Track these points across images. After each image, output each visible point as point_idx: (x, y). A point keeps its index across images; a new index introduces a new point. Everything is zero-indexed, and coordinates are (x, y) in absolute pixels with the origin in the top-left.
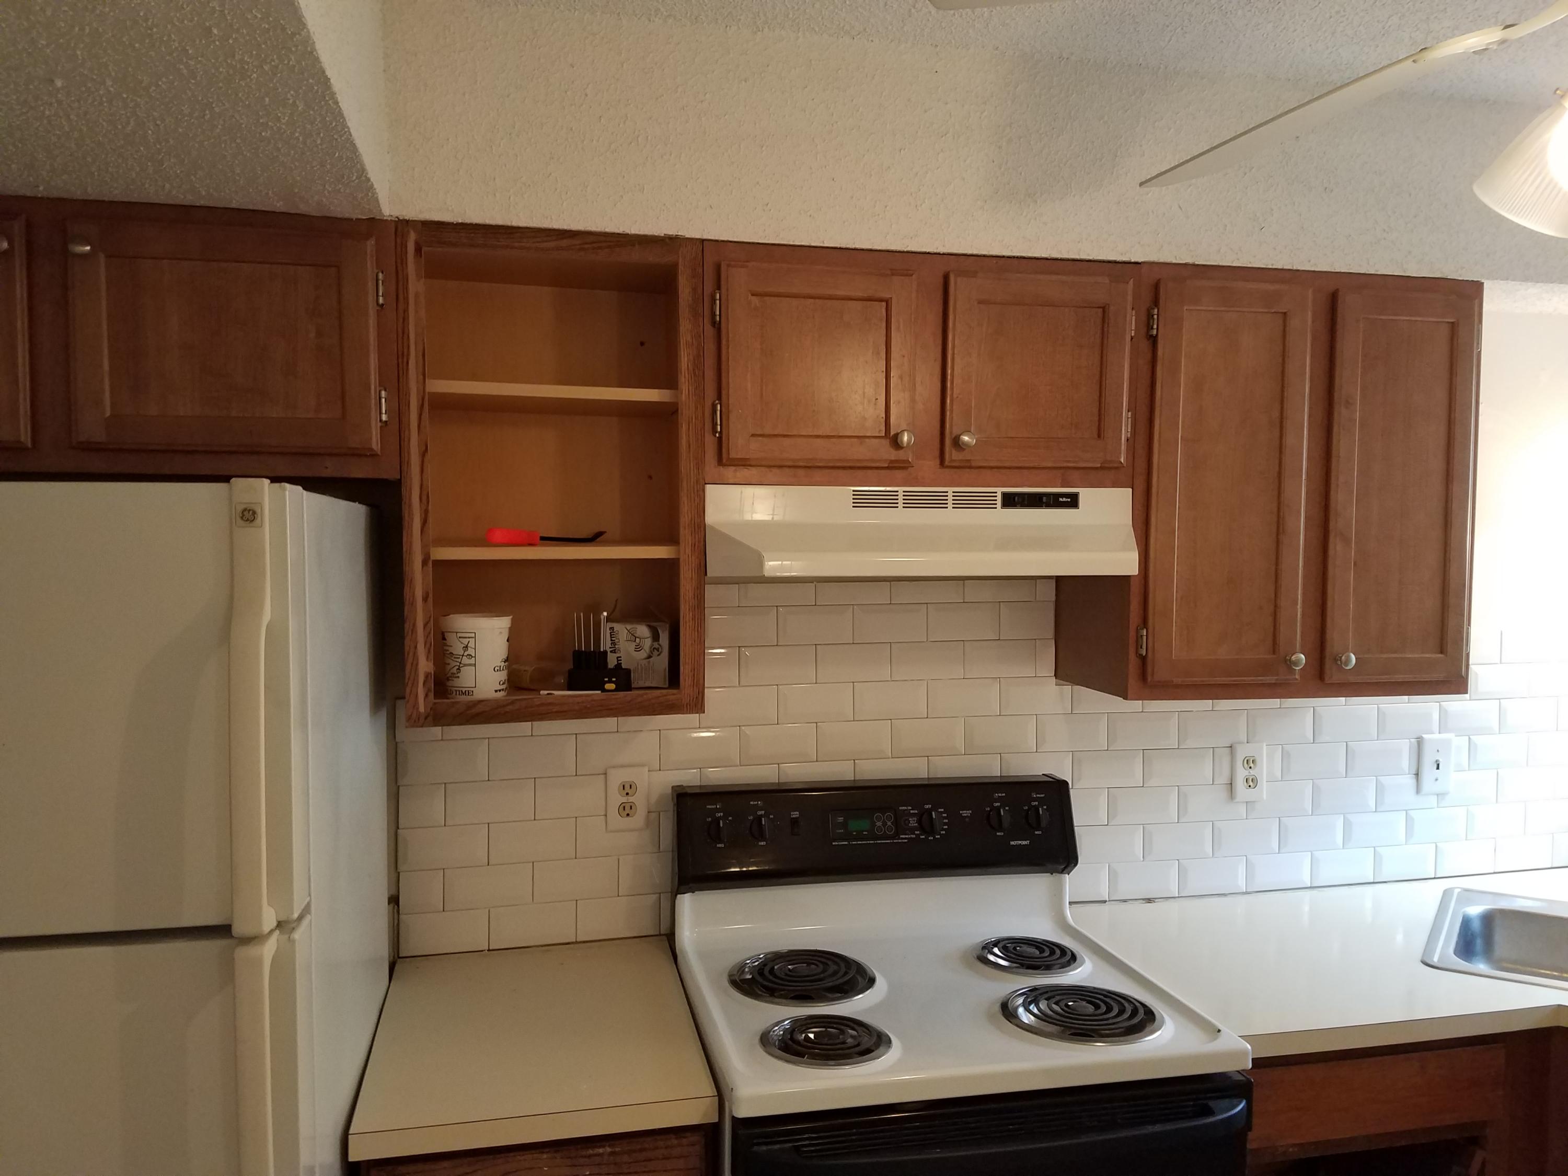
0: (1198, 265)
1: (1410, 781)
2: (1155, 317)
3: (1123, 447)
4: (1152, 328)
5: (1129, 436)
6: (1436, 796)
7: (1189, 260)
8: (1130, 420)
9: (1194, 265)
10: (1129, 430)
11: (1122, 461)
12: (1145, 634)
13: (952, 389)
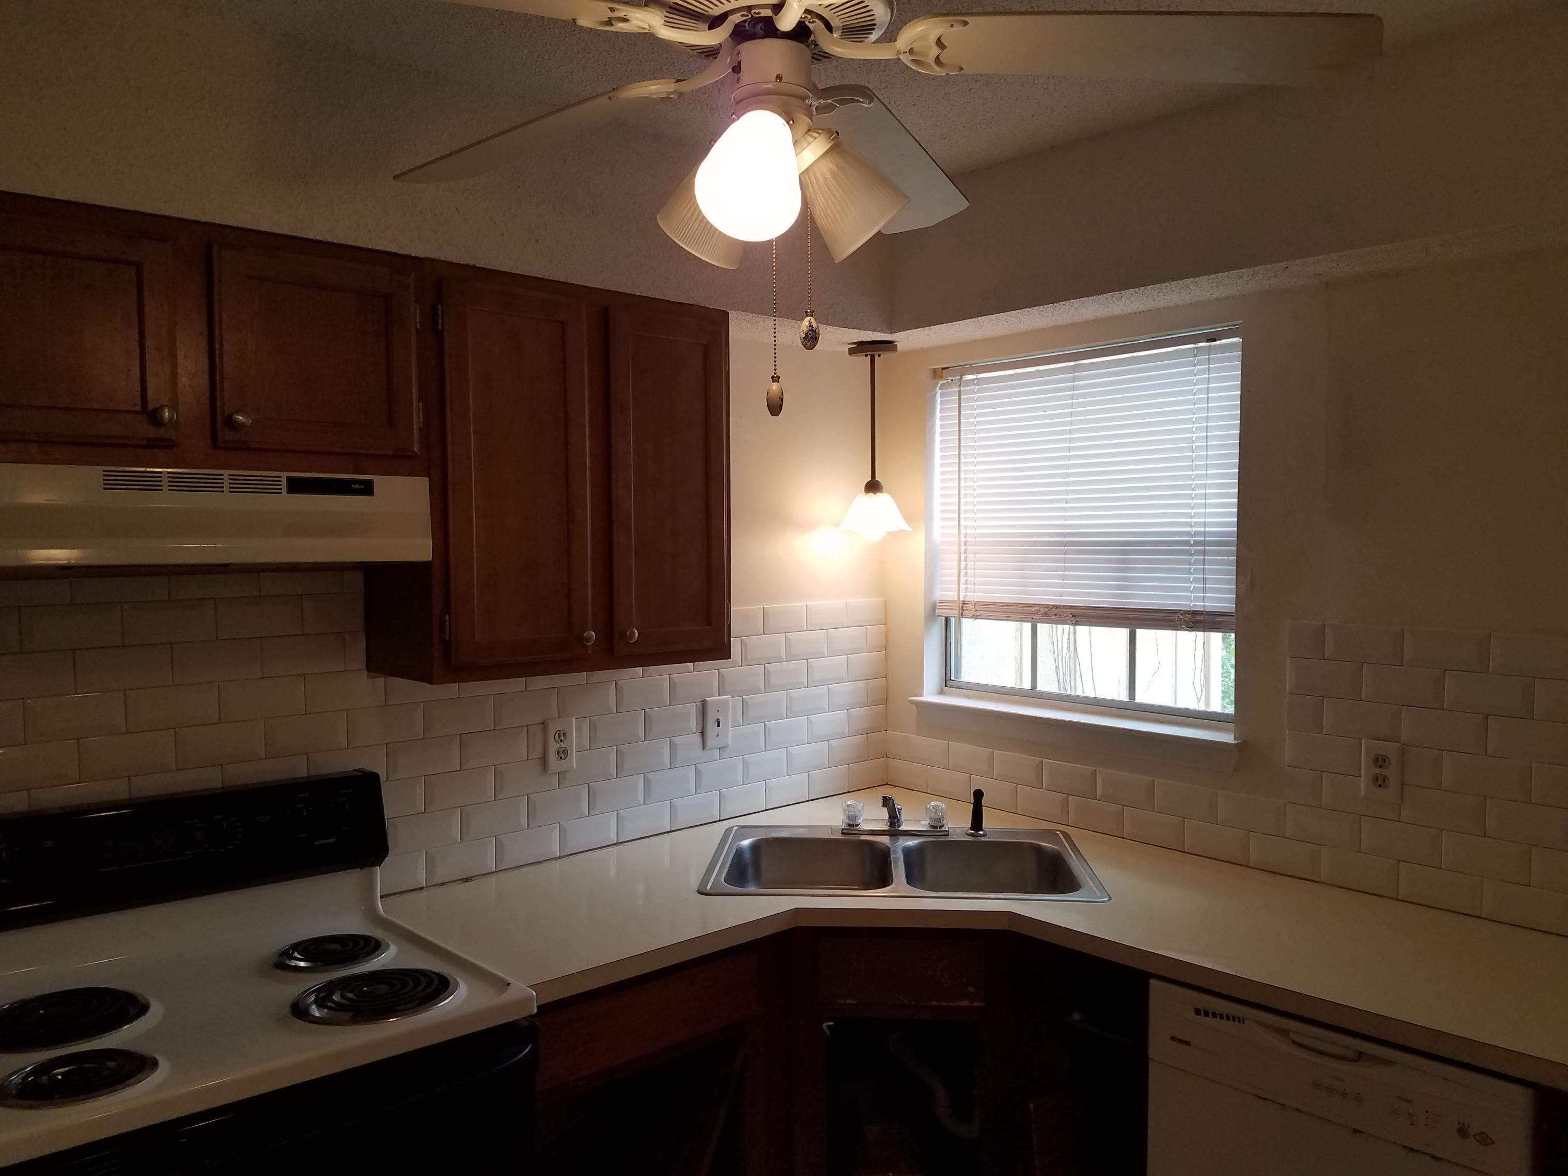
0: (478, 268)
1: (697, 738)
2: (440, 312)
3: (416, 436)
4: (438, 324)
5: (421, 426)
6: (718, 750)
7: (471, 263)
8: (421, 410)
9: (474, 267)
10: (421, 420)
11: (416, 450)
12: (447, 619)
13: (222, 365)
